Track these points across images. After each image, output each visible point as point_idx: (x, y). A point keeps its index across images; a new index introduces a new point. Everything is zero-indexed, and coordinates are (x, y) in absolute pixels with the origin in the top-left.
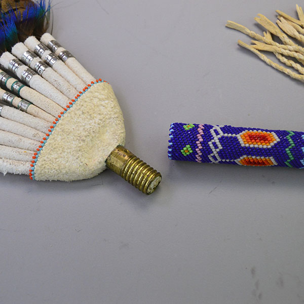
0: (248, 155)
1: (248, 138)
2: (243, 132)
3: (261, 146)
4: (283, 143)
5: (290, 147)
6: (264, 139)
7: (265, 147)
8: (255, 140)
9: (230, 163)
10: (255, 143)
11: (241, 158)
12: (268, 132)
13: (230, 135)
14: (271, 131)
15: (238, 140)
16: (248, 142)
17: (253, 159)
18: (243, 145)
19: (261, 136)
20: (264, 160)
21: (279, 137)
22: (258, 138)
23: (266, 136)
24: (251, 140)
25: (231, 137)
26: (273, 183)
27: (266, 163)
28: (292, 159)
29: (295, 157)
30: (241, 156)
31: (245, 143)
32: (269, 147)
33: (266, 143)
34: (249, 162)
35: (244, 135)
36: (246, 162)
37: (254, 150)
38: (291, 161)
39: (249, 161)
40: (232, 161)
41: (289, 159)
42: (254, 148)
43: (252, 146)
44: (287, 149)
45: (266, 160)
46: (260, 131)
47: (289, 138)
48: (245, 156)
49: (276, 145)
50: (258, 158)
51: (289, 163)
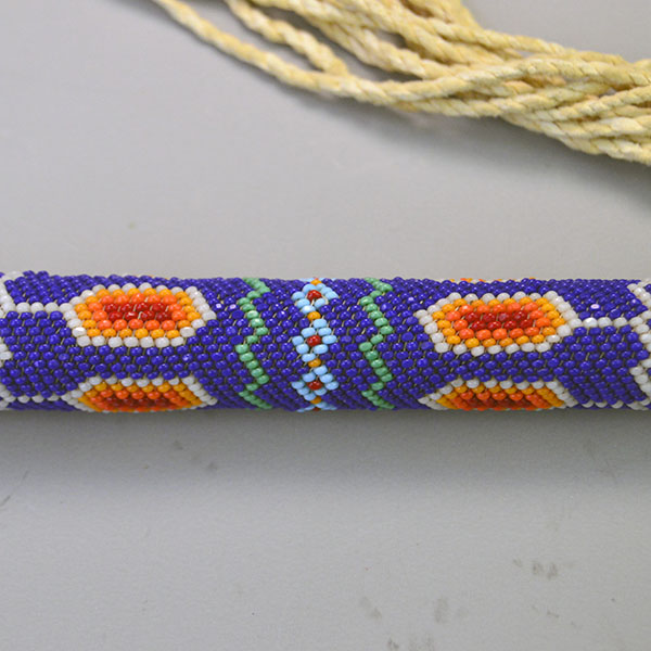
0: (106, 374)
1: (102, 314)
2: (87, 293)
3: (147, 342)
4: (227, 327)
5: (251, 339)
6: (158, 313)
7: (162, 343)
8: (128, 320)
9: (47, 406)
10: (127, 331)
11: (83, 387)
12: (177, 290)
13: (37, 307)
14: (185, 285)
15: (65, 322)
16: (102, 330)
17: (124, 388)
18: (83, 342)
19: (149, 304)
20: (163, 389)
21: (212, 306)
22: (137, 312)
23: (165, 305)
24: (113, 321)
25: (43, 315)
26: (212, 467)
27: (173, 400)
28: (263, 379)
29: (271, 375)
30: (83, 381)
31: (92, 332)
32: (178, 342)
33: (166, 330)
34: (113, 401)
35: (87, 305)
36: (104, 400)
37: (111, 357)
38: (261, 387)
39: (114, 395)
40: (53, 398)
41: (253, 380)
42: (124, 349)
43: (115, 342)
44: (240, 348)
45: (172, 388)
46: (146, 286)
47: (250, 306)
48: (95, 381)
49: (200, 333)
50: (143, 383)
51: (256, 394)
